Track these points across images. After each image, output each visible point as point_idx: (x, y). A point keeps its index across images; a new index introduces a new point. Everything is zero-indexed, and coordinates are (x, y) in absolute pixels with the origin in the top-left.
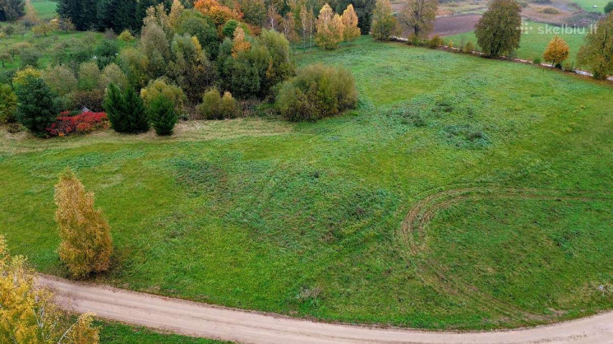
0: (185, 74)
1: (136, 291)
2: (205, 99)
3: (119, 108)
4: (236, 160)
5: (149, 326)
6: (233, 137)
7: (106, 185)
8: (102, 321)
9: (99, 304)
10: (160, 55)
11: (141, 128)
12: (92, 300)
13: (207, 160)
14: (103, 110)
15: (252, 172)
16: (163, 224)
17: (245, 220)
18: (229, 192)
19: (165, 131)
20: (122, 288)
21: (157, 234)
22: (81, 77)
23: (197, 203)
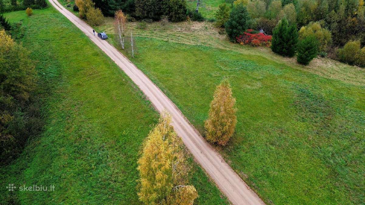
0: (339, 22)
1: (233, 169)
2: (346, 46)
3: (281, 37)
4: (347, 105)
5: (230, 200)
6: (354, 83)
7: (250, 87)
8: (208, 176)
9: (211, 164)
10: (327, 4)
11: (289, 54)
12: (209, 159)
13: (324, 95)
14: (272, 34)
15: (357, 122)
16: (270, 131)
17: (332, 161)
18: (329, 130)
19: (304, 61)
20: (227, 162)
21: (263, 136)
22: (270, 8)
23: (301, 126)
